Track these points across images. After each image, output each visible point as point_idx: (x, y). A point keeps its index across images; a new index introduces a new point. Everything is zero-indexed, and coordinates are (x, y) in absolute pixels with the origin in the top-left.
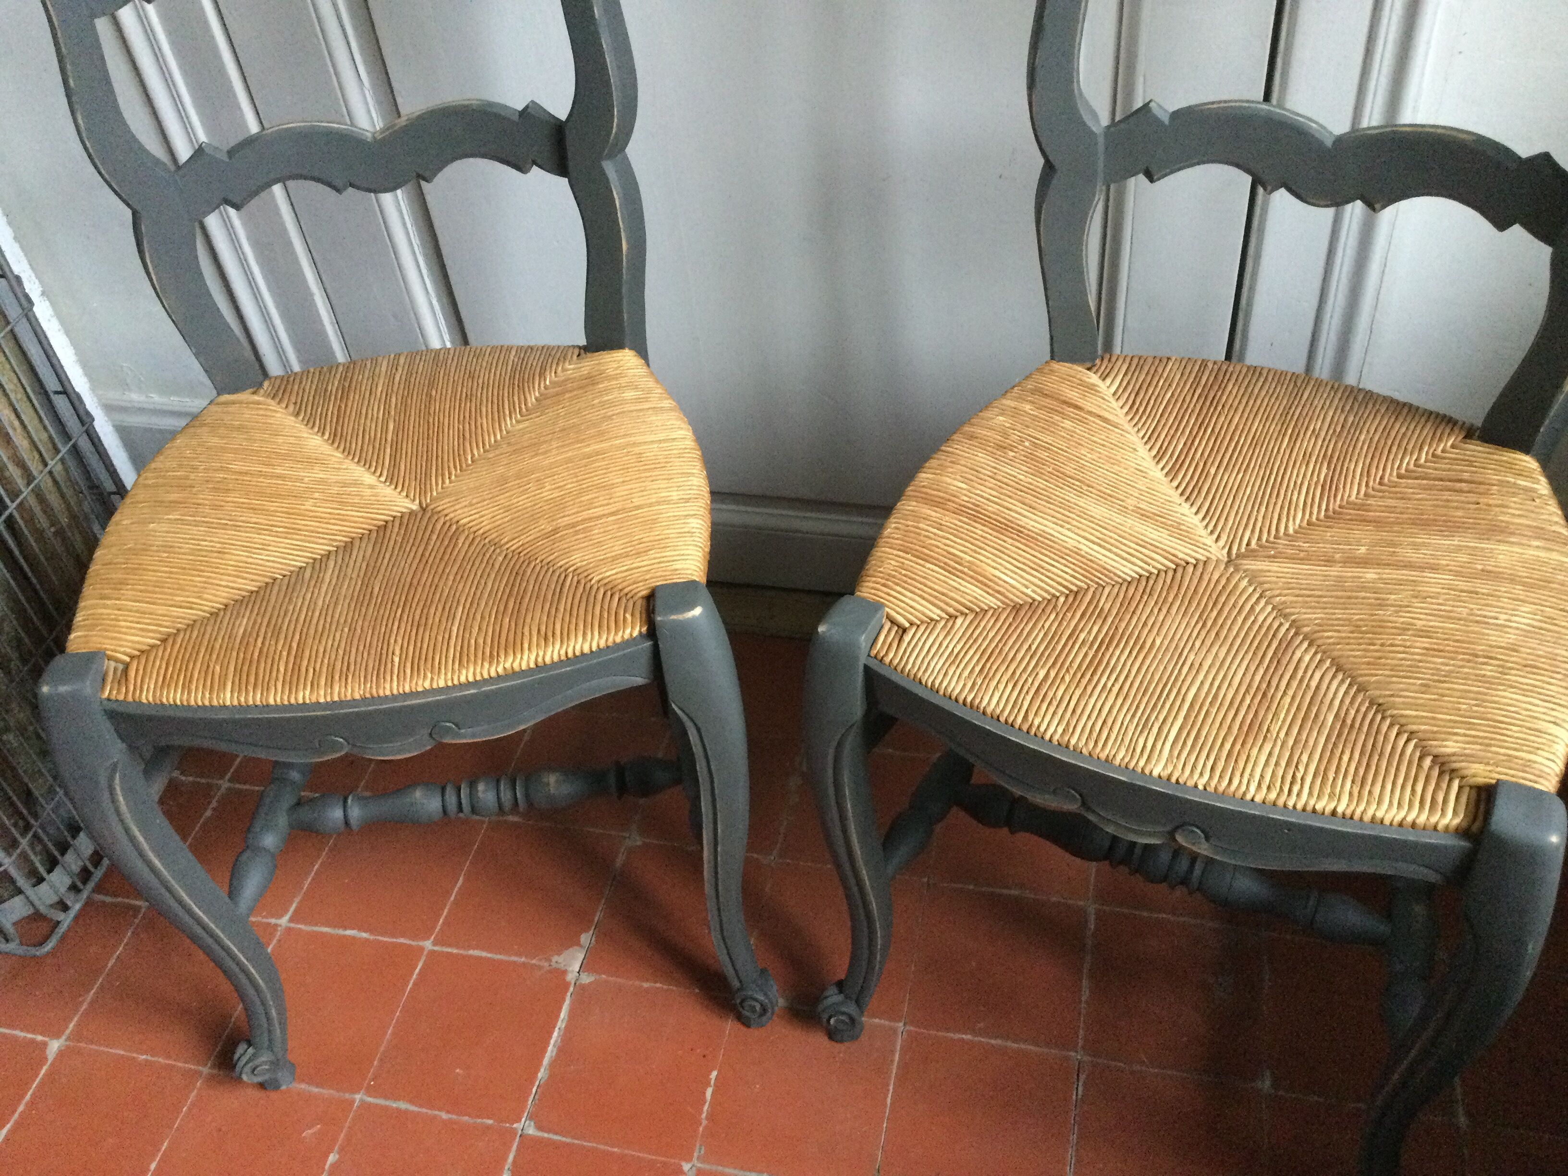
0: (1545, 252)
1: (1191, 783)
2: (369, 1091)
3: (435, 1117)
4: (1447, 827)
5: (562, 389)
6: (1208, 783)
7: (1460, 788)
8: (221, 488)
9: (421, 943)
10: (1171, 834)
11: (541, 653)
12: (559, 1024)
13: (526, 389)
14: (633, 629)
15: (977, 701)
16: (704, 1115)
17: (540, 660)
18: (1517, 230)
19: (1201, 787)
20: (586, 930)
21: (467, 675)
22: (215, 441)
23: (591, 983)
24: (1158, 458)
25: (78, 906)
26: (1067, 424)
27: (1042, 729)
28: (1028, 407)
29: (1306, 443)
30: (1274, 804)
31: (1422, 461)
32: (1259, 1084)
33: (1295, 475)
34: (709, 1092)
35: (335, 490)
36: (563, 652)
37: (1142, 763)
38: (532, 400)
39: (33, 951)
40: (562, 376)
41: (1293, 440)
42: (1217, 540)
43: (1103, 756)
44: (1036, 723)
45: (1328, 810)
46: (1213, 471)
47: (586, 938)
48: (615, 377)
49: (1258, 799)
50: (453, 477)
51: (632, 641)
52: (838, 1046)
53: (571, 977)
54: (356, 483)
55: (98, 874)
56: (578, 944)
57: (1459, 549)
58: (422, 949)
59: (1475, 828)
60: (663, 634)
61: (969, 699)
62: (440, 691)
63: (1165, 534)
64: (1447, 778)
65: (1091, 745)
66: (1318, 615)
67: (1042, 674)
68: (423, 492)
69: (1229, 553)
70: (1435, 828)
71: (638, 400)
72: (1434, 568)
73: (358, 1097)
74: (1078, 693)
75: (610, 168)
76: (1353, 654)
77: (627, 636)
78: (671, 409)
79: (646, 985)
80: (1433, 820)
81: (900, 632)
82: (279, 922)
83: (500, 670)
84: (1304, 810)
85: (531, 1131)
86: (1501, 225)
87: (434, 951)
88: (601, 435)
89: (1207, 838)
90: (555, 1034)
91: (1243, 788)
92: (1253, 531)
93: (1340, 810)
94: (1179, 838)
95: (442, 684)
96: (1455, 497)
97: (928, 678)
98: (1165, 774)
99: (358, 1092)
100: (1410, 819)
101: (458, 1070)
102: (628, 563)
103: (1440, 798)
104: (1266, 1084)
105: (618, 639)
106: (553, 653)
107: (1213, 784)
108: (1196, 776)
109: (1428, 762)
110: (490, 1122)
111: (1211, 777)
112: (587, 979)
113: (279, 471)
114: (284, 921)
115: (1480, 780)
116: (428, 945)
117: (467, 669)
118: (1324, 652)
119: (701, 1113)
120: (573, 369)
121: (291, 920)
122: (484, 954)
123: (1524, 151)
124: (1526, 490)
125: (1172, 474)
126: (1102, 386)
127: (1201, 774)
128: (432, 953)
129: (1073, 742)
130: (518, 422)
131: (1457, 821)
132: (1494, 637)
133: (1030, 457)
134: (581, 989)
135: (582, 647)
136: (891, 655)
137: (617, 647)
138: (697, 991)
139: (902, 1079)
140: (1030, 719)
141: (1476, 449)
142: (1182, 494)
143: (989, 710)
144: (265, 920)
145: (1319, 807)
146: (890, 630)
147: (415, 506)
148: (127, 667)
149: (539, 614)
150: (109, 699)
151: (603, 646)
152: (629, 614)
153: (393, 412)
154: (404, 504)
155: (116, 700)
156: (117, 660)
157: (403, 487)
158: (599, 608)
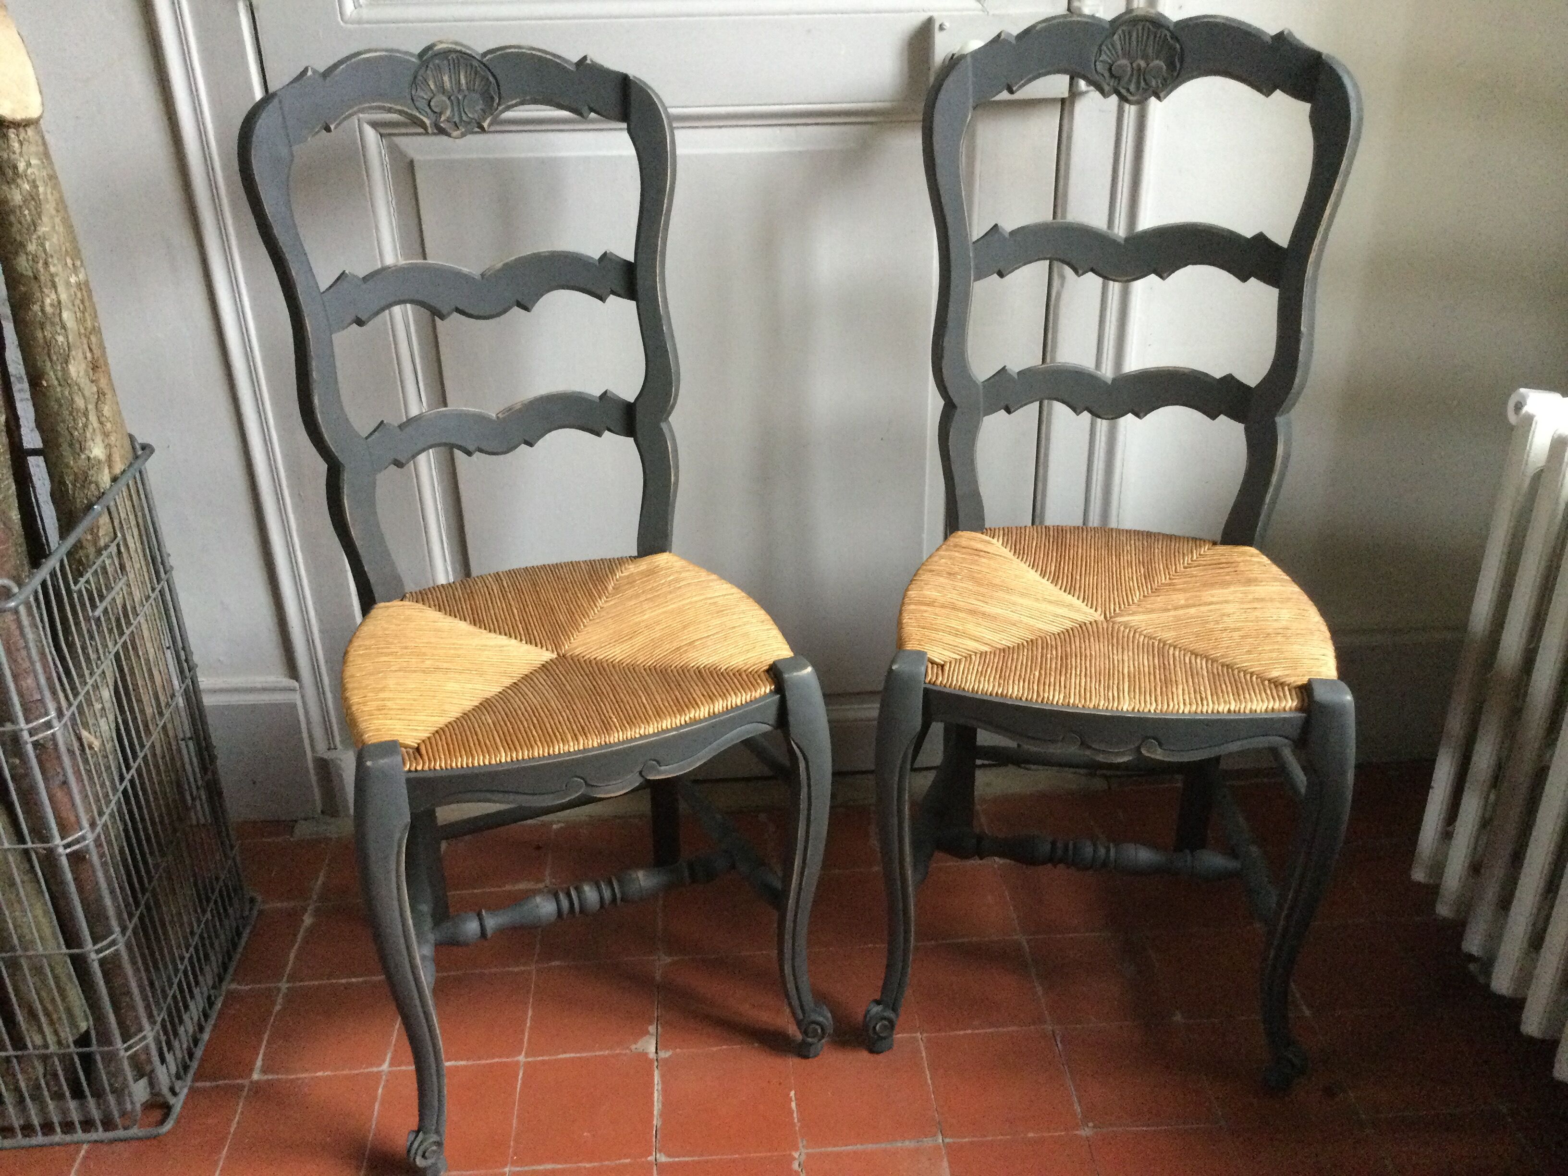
0: (1241, 427)
1: (1146, 710)
2: (514, 1163)
3: (579, 1168)
4: (1290, 708)
5: (631, 581)
6: (1156, 708)
7: (1289, 690)
9: (516, 1059)
10: (1138, 749)
11: (711, 707)
12: (656, 1087)
13: (605, 582)
14: (766, 688)
15: (1005, 692)
16: (796, 1120)
17: (711, 711)
18: (1222, 418)
19: (1152, 711)
20: (651, 1023)
22: (393, 627)
23: (670, 1057)
24: (1043, 574)
25: (185, 1091)
26: (984, 560)
27: (1051, 698)
28: (957, 554)
29: (1125, 558)
30: (1196, 712)
31: (1195, 558)
32: (1175, 1019)
33: (1127, 573)
34: (793, 1105)
35: (497, 649)
36: (725, 705)
37: (1116, 705)
38: (610, 588)
39: (154, 1131)
40: (626, 573)
41: (1118, 557)
42: (1096, 610)
43: (1091, 706)
44: (1046, 695)
45: (1226, 710)
46: (1078, 578)
47: (652, 1029)
48: (666, 567)
49: (1186, 711)
50: (575, 636)
51: (766, 696)
52: (879, 1057)
53: (652, 1054)
55: (195, 1065)
56: (648, 1033)
57: (1235, 592)
58: (518, 1062)
59: (1306, 704)
60: (787, 686)
61: (1000, 692)
62: (650, 736)
63: (1066, 610)
64: (1280, 689)
65: (1083, 701)
66: (1173, 634)
67: (1037, 674)
68: (557, 646)
69: (1105, 617)
70: (1284, 710)
71: (690, 578)
72: (1226, 602)
73: (507, 1170)
74: (1063, 679)
75: (664, 426)
76: (1200, 647)
77: (762, 693)
78: (716, 580)
79: (715, 1049)
80: (1283, 705)
81: (940, 668)
82: (381, 1069)
83: (687, 719)
84: (1212, 712)
85: (663, 1158)
86: (1213, 417)
87: (529, 1063)
89: (1160, 744)
90: (656, 1094)
91: (1177, 707)
92: (1115, 604)
93: (1232, 709)
94: (1144, 752)
95: (651, 732)
96: (1222, 571)
97: (968, 686)
98: (1130, 709)
99: (505, 1165)
100: (1270, 707)
101: (585, 1134)
103: (1281, 694)
104: (1178, 1018)
105: (758, 695)
106: (719, 706)
107: (1159, 708)
108: (1148, 706)
109: (1266, 682)
110: (628, 1161)
111: (1157, 705)
112: (663, 1054)
114: (385, 1067)
115: (1300, 683)
116: (521, 1058)
117: (667, 721)
118: (1184, 650)
119: (794, 1119)
120: (632, 569)
121: (391, 1064)
122: (572, 1055)
123: (1218, 374)
124: (1259, 562)
125: (1055, 581)
126: (995, 541)
127: (1151, 704)
128: (527, 1064)
129: (1072, 701)
130: (606, 602)
131: (1295, 704)
132: (1276, 625)
133: (972, 578)
134: (664, 1064)
136: (940, 679)
137: (756, 700)
138: (756, 1045)
139: (934, 1068)
140: (1041, 694)
141: (1222, 549)
142: (1065, 591)
143: (1014, 696)
144: (366, 1070)
145: (1220, 710)
146: (932, 668)
147: (554, 656)
148: (418, 749)
149: (696, 688)
150: (410, 771)
151: (748, 700)
152: (759, 681)
153: (513, 603)
154: (546, 655)
155: (416, 771)
156: (406, 747)
157: (541, 643)
158: (736, 681)
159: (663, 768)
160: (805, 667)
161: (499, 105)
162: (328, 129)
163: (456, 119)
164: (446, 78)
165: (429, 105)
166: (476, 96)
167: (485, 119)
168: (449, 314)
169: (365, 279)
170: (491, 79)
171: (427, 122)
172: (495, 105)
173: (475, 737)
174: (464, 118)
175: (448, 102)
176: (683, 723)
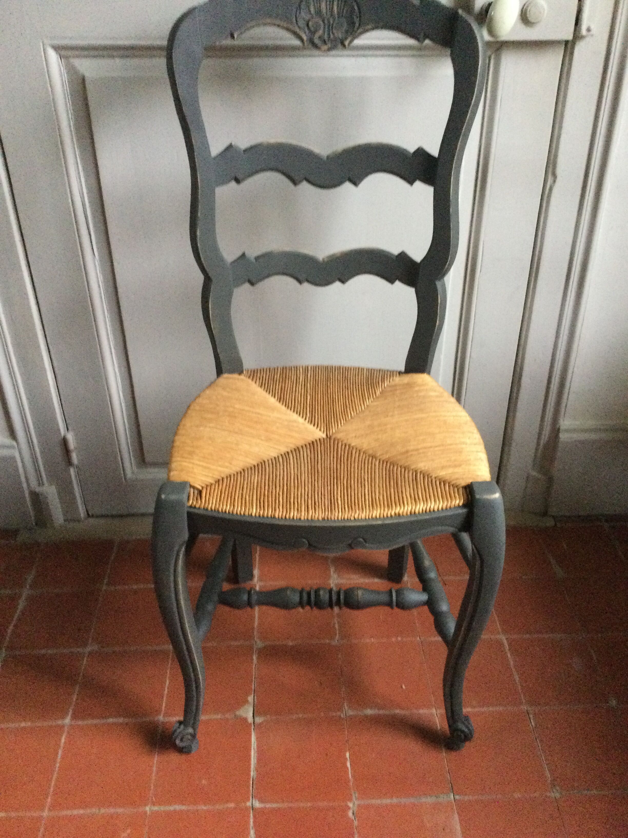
8: (232, 416)
11: (414, 508)
13: (375, 386)
14: (458, 501)
17: (413, 510)
21: (376, 513)
22: (225, 394)
34: (348, 764)
35: (286, 423)
36: (424, 508)
38: (378, 393)
40: (392, 383)
48: (423, 385)
50: (342, 424)
51: (459, 508)
54: (295, 421)
60: (477, 505)
68: (328, 428)
71: (437, 397)
73: (147, 808)
75: (438, 284)
77: (457, 504)
88: (422, 411)
95: (363, 516)
102: (450, 471)
105: (452, 505)
106: (420, 507)
113: (258, 411)
117: (377, 510)
119: (349, 775)
120: (397, 380)
130: (372, 401)
135: (434, 507)
137: (451, 509)
147: (324, 436)
148: (200, 492)
149: (408, 489)
150: (191, 507)
151: (444, 507)
152: (457, 495)
153: (309, 391)
154: (319, 434)
155: (195, 507)
156: (194, 488)
157: (318, 426)
158: (439, 490)
159: (367, 545)
160: (495, 493)
161: (358, 29)
162: (232, 36)
163: (326, 37)
164: (323, 5)
165: (308, 25)
166: (344, 20)
167: (346, 39)
168: (301, 181)
169: (245, 151)
170: (356, 8)
171: (305, 38)
172: (355, 29)
173: (241, 492)
174: (332, 36)
175: (321, 23)
176: (389, 515)
